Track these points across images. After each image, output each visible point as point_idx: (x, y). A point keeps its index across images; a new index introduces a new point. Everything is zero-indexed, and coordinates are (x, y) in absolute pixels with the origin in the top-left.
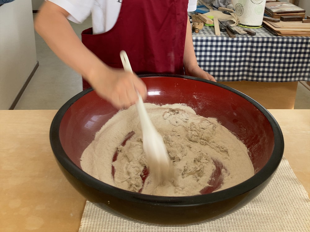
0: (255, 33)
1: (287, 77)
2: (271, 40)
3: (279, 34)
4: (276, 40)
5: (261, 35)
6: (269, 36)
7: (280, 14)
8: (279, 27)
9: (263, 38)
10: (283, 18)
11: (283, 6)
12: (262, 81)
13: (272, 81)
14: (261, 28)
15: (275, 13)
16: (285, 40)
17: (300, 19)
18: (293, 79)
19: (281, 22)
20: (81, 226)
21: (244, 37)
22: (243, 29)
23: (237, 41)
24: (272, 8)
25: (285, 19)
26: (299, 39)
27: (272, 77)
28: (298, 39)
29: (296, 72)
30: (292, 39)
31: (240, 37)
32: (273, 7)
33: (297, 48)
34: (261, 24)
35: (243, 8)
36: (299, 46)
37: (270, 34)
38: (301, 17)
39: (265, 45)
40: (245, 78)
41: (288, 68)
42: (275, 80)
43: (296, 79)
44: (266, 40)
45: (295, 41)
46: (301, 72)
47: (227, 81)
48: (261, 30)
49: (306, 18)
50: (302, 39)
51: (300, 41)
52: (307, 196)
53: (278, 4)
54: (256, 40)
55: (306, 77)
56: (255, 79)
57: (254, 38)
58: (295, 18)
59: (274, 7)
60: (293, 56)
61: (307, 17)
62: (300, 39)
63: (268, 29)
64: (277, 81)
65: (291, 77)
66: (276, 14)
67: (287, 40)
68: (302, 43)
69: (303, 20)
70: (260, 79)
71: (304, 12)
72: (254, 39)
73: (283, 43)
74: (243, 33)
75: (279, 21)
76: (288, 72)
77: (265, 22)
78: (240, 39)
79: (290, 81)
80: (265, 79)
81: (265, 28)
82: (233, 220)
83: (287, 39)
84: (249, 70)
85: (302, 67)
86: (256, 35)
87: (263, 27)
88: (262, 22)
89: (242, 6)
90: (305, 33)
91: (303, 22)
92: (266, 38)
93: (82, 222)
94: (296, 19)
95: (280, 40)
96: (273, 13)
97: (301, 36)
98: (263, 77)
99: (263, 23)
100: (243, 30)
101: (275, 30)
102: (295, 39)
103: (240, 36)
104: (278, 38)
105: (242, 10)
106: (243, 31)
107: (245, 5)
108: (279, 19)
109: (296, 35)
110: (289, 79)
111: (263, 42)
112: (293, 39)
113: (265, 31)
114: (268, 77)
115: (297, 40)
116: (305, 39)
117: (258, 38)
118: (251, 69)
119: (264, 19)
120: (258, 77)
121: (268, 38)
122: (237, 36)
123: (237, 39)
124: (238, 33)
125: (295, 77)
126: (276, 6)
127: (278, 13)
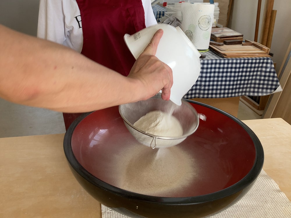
0: (205, 56)
1: (232, 93)
2: (218, 61)
3: (225, 57)
4: (222, 61)
5: (210, 58)
6: (217, 58)
7: (222, 39)
8: (224, 50)
9: (212, 60)
10: (226, 42)
11: (224, 31)
12: (212, 97)
13: (220, 97)
14: (208, 51)
15: (218, 37)
16: (230, 61)
17: (240, 43)
18: (237, 95)
19: (225, 46)
24: (216, 34)
25: (228, 42)
27: (220, 94)
29: (239, 88)
30: (236, 60)
32: (215, 32)
33: (239, 68)
34: (208, 48)
35: (193, 35)
36: (242, 65)
37: (217, 57)
38: (240, 41)
39: (213, 66)
40: (197, 95)
41: (233, 85)
42: (222, 96)
43: (239, 94)
44: (214, 61)
45: (238, 61)
46: (243, 88)
48: (209, 53)
49: (244, 41)
50: (244, 60)
52: (278, 187)
53: (219, 30)
54: (206, 62)
55: (247, 92)
56: (206, 96)
57: (204, 60)
58: (235, 42)
59: (217, 33)
60: (237, 74)
61: (246, 40)
62: (243, 60)
63: (214, 52)
64: (224, 97)
65: (235, 93)
66: (219, 39)
68: (244, 63)
69: (243, 43)
70: (210, 96)
71: (242, 36)
72: (204, 62)
73: (228, 63)
75: (223, 45)
76: (232, 89)
77: (211, 46)
79: (235, 96)
80: (214, 96)
81: (212, 51)
82: (227, 213)
83: (232, 60)
84: (201, 89)
85: (244, 84)
86: (206, 57)
87: (210, 50)
88: (208, 46)
89: (192, 33)
91: (243, 45)
92: (214, 60)
94: (237, 43)
95: (226, 61)
96: (217, 38)
97: (243, 57)
98: (212, 94)
99: (210, 47)
101: (221, 53)
102: (238, 60)
104: (224, 60)
105: (192, 36)
107: (194, 32)
108: (223, 43)
109: (239, 56)
110: (233, 95)
111: (212, 64)
113: (212, 54)
114: (216, 94)
115: (240, 61)
116: (246, 60)
117: (208, 60)
118: (203, 88)
119: (211, 44)
120: (208, 94)
121: (216, 60)
125: (239, 92)
126: (218, 32)
127: (221, 38)
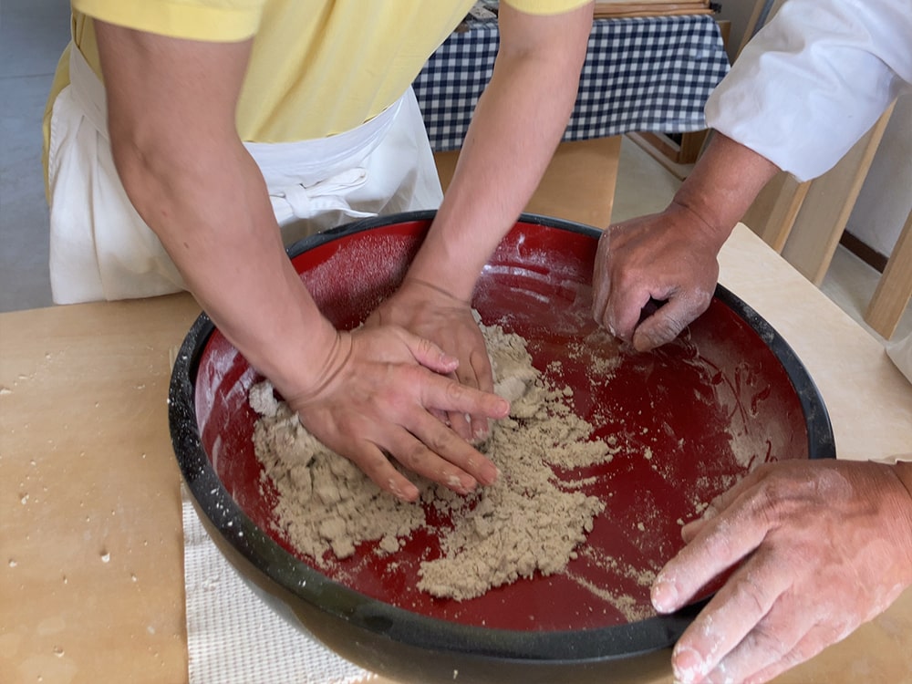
18: (612, 130)
20: (191, 659)
21: (489, 29)
22: (483, 5)
23: (474, 41)
26: (626, 25)
28: (624, 25)
30: (610, 25)
31: (481, 29)
33: (621, 49)
36: (627, 42)
41: (602, 101)
43: (619, 128)
46: (631, 109)
47: (447, 150)
50: (634, 24)
51: (629, 29)
55: (644, 122)
60: (612, 69)
62: (630, 25)
64: (574, 139)
65: (608, 125)
67: (598, 30)
68: (634, 35)
74: (485, 17)
76: (600, 114)
78: (481, 34)
79: (606, 135)
85: (634, 98)
90: (640, 8)
93: (192, 649)
97: (632, 17)
100: (484, 7)
102: (618, 25)
103: (478, 25)
106: (485, 11)
109: (619, 15)
110: (602, 131)
112: (612, 26)
115: (622, 29)
116: (641, 24)
122: (471, 27)
123: (472, 34)
124: (475, 19)
125: (618, 123)
